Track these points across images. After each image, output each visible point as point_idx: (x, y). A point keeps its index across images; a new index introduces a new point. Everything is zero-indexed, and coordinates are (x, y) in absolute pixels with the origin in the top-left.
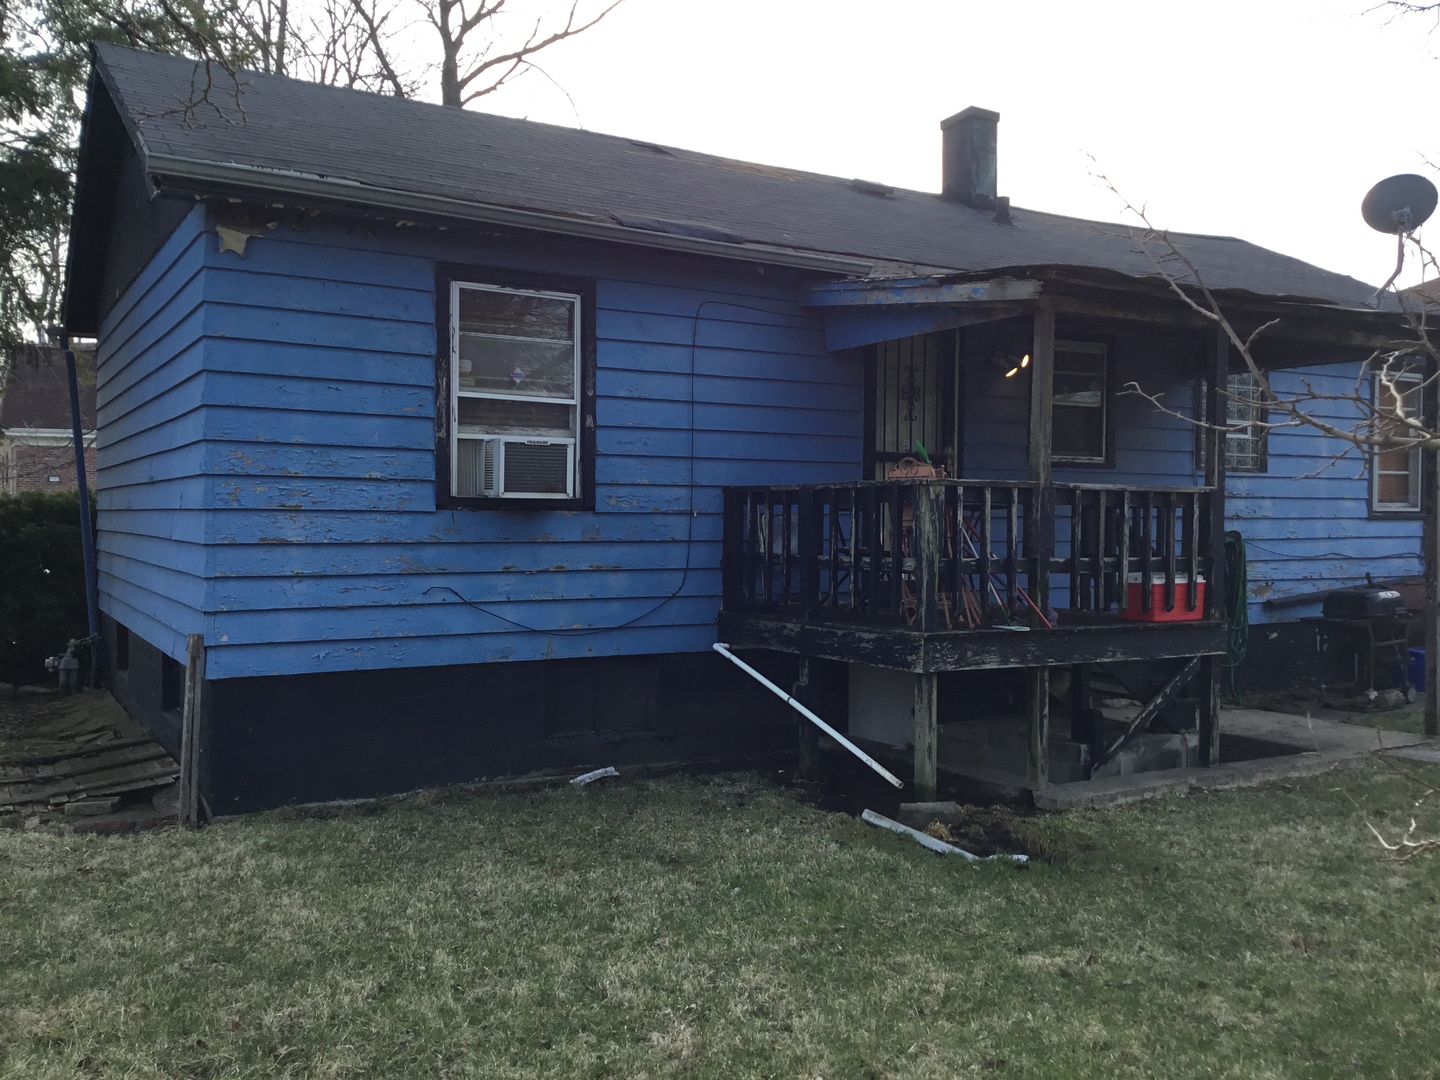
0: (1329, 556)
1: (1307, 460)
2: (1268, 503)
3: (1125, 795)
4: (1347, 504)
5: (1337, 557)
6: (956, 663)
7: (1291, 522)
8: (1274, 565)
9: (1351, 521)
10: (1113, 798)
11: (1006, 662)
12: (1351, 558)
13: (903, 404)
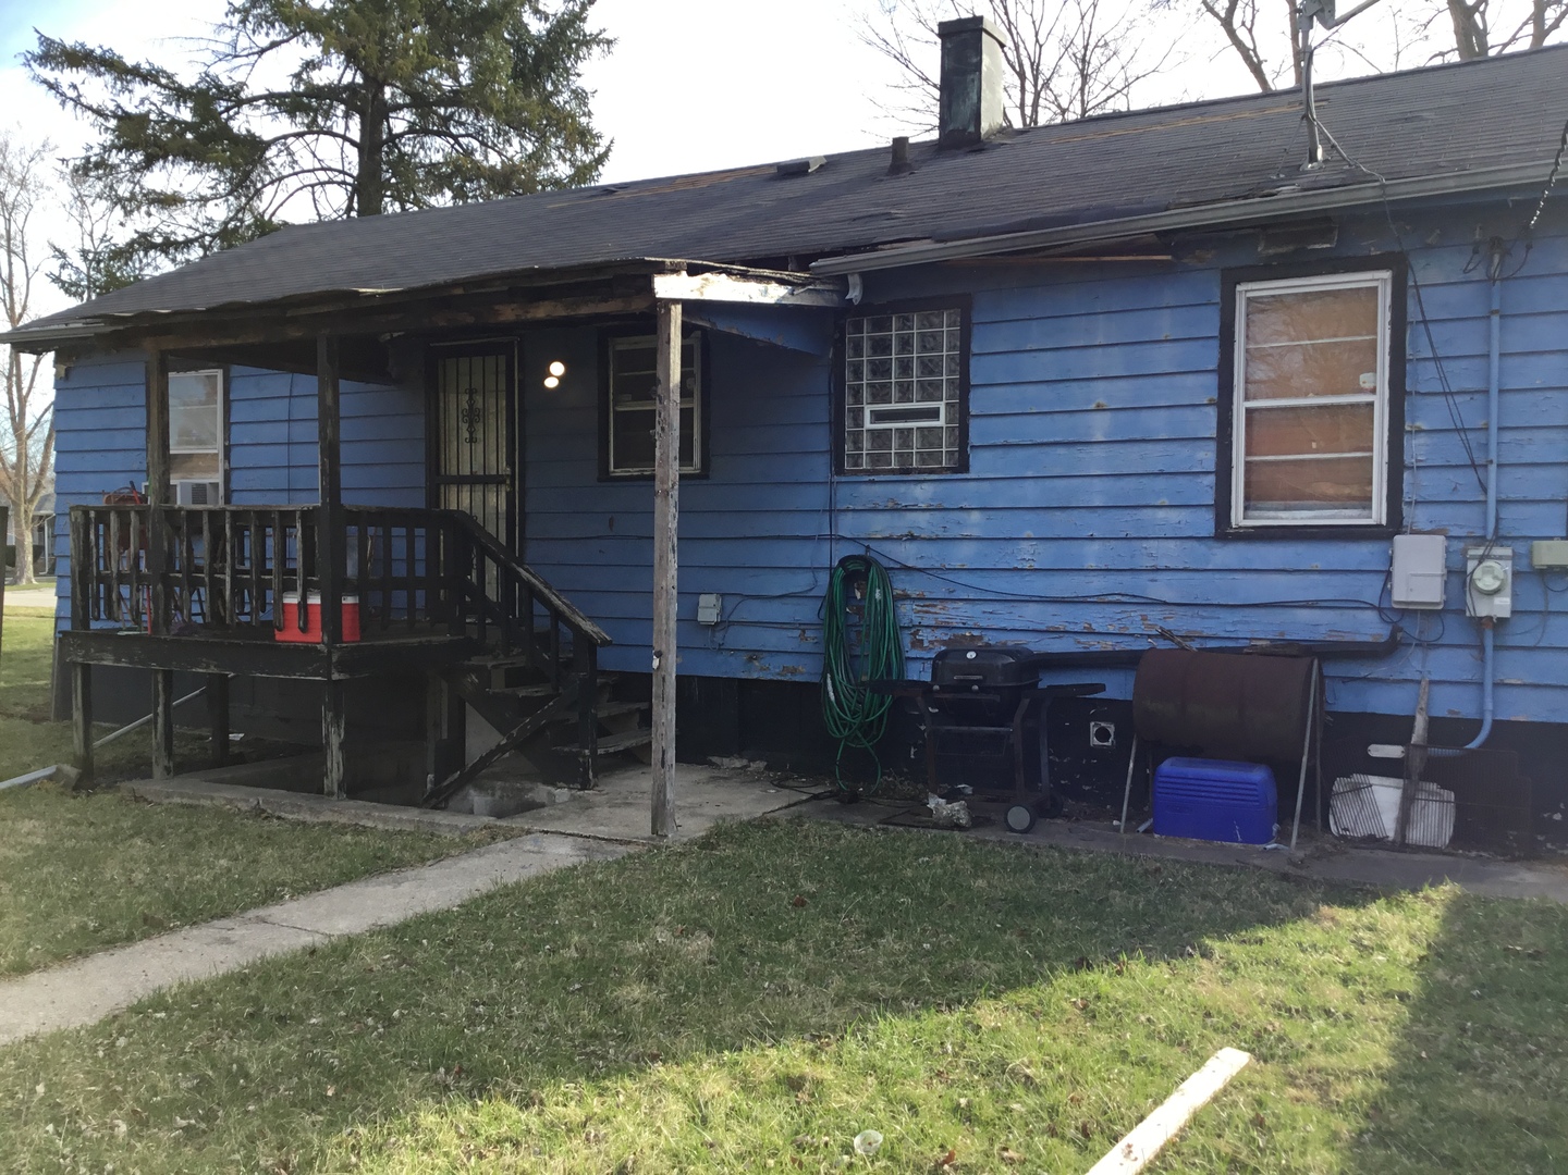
0: (1110, 598)
1: (1061, 451)
2: (975, 516)
3: (182, 796)
4: (1161, 514)
5: (1135, 600)
6: (83, 657)
7: (1025, 545)
8: (989, 607)
9: (1171, 544)
10: (168, 796)
11: (119, 661)
12: (1165, 603)
13: (464, 426)
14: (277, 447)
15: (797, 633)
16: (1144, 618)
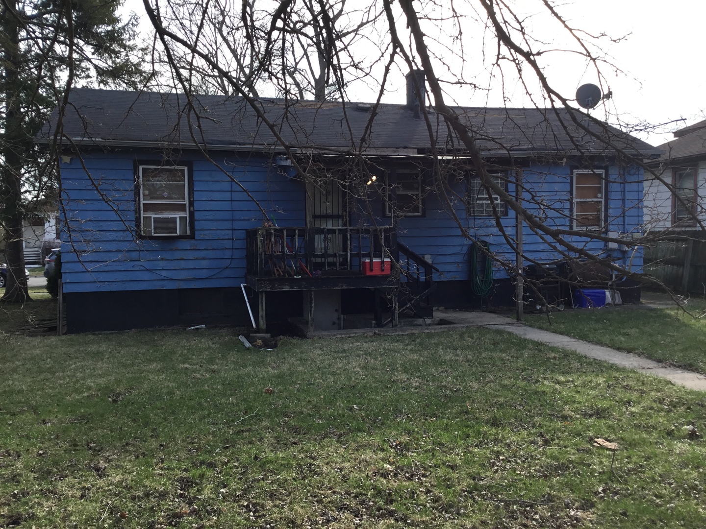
2: (510, 229)
6: (271, 288)
11: (292, 288)
13: (323, 197)
14: (224, 202)
15: (456, 265)
16: (554, 255)
